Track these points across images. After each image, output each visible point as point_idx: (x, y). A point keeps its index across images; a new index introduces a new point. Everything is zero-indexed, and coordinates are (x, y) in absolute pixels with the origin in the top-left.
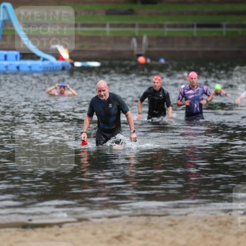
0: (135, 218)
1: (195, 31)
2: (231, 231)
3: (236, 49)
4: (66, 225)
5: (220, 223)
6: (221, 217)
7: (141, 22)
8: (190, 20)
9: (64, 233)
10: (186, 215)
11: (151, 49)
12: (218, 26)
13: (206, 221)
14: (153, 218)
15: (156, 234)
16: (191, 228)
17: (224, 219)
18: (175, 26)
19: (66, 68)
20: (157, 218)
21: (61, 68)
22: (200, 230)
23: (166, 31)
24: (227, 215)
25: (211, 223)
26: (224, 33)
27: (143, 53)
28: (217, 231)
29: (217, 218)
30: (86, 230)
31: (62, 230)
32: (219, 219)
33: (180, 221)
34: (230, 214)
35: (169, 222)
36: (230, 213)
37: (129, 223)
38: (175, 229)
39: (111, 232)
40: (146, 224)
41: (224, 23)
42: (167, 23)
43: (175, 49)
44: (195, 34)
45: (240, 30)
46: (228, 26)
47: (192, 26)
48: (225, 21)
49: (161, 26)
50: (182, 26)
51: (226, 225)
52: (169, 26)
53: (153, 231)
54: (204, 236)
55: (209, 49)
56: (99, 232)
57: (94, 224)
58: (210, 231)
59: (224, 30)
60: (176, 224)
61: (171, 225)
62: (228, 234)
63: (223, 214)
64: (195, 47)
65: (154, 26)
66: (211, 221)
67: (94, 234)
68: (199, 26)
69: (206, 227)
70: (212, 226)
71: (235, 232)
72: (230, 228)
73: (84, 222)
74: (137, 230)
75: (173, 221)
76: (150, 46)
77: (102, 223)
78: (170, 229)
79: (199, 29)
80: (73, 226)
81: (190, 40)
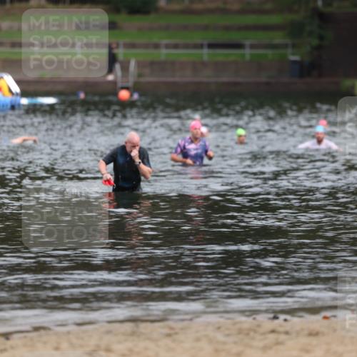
0: (117, 325)
1: (206, 53)
2: (256, 343)
3: (264, 79)
4: (16, 336)
5: (240, 331)
6: (241, 322)
7: (127, 40)
8: (197, 38)
9: (12, 348)
10: (191, 320)
11: (142, 80)
12: (238, 46)
13: (219, 328)
14: (142, 325)
15: (146, 349)
16: (198, 340)
17: (246, 326)
18: (176, 46)
19: (17, 107)
20: (149, 324)
21: (9, 106)
22: (211, 341)
23: (163, 53)
24: (250, 319)
25: (227, 332)
26: (248, 57)
27: (130, 84)
28: (235, 343)
29: (235, 324)
30: (45, 343)
31: (9, 343)
32: (238, 326)
33: (182, 329)
34: (254, 319)
35: (166, 331)
36: (254, 316)
37: (109, 332)
38: (174, 341)
39: (81, 346)
40: (133, 334)
41: (247, 43)
42: (165, 41)
43: (177, 79)
44: (206, 58)
45: (269, 52)
46: (252, 47)
47: (201, 46)
48: (249, 39)
49: (157, 46)
50: (186, 46)
51: (248, 334)
52: (167, 46)
53: (142, 344)
54: (217, 351)
55: (225, 79)
56: (64, 345)
57: (57, 334)
58: (224, 343)
59: (247, 52)
60: (176, 334)
61: (169, 335)
62: (251, 347)
63: (243, 319)
64: (206, 76)
65: (146, 46)
66: (228, 329)
67: (57, 349)
68: (211, 46)
69: (220, 337)
70: (228, 335)
71: (261, 344)
72: (253, 339)
73: (42, 332)
74: (119, 342)
75: (171, 328)
76: (140, 75)
77: (69, 333)
78: (168, 341)
79: (211, 51)
80: (25, 337)
81: (197, 66)
